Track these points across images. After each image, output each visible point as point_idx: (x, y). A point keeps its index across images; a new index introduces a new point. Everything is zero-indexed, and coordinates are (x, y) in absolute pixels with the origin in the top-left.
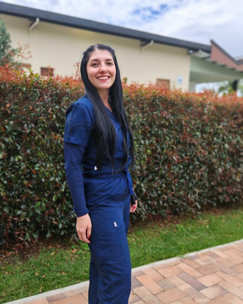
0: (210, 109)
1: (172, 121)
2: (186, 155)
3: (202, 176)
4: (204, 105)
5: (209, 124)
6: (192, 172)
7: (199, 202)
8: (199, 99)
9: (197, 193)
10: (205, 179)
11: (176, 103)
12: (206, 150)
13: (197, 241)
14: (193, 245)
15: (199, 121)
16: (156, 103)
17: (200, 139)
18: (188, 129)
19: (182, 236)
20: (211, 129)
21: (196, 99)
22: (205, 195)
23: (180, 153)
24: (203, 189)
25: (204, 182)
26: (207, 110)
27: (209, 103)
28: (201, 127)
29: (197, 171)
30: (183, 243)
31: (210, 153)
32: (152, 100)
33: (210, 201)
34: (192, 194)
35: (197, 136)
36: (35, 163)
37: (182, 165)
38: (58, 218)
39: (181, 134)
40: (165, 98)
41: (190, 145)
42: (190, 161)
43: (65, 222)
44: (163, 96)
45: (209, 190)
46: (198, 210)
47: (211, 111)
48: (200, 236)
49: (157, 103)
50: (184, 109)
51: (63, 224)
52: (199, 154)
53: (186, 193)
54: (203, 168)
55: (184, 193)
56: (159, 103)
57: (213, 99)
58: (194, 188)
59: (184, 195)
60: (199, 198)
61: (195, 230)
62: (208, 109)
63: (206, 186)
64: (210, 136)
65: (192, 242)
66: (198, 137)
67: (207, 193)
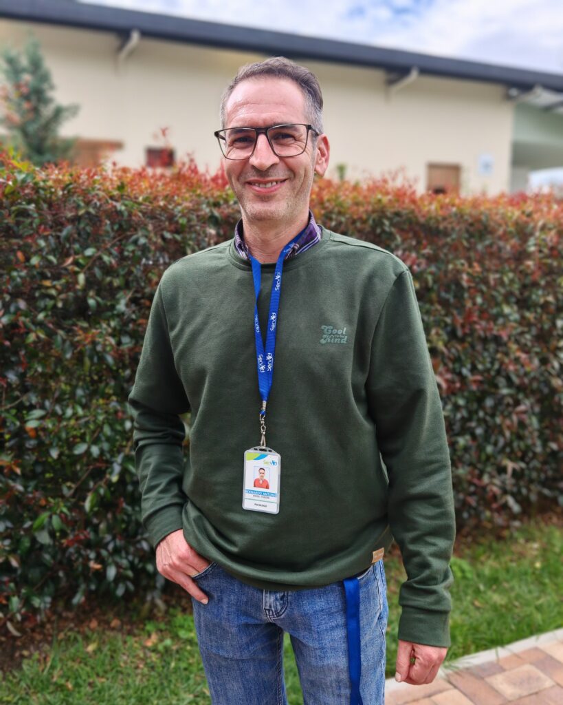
0: (544, 240)
1: (430, 278)
2: (474, 369)
3: (522, 424)
4: (528, 230)
5: (543, 283)
6: (493, 416)
7: (514, 495)
8: (509, 214)
9: (510, 470)
10: (531, 433)
11: (441, 227)
12: (533, 355)
13: (504, 610)
14: (489, 624)
15: (511, 275)
16: (383, 231)
17: (514, 324)
18: (479, 300)
19: (462, 594)
20: (548, 294)
21: (503, 214)
22: (534, 475)
23: (457, 366)
24: (527, 459)
25: (529, 442)
26: (536, 245)
27: (540, 224)
28: (517, 292)
29: (506, 413)
30: (464, 617)
31: (544, 361)
32: (371, 222)
33: (546, 492)
34: (495, 473)
35: (506, 317)
36: (32, 407)
37: (463, 397)
38: (104, 553)
39: (459, 314)
40: (410, 215)
41: (485, 341)
42: (486, 387)
43: (124, 562)
44: (404, 209)
45: (545, 463)
46: (514, 517)
47: (546, 245)
48: (513, 595)
49: (387, 229)
50: (465, 243)
51: (118, 566)
52: (511, 368)
53: (477, 472)
54: (525, 404)
55: (471, 473)
56: (393, 230)
57: (553, 212)
58: (499, 457)
59: (469, 477)
60: (516, 485)
61: (502, 575)
62: (539, 242)
63: (535, 454)
64: (544, 317)
65: (488, 615)
66: (509, 321)
67: (539, 471)
